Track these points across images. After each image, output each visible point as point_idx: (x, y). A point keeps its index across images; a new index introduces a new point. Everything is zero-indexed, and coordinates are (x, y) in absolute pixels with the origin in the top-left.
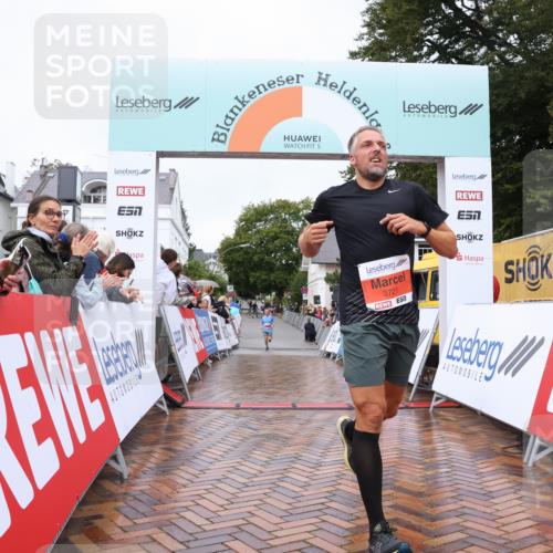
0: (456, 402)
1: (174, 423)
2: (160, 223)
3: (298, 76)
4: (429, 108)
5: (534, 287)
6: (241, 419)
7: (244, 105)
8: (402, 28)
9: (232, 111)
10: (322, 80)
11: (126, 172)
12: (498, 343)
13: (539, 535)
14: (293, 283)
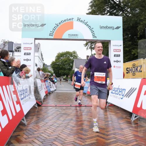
0: (113, 105)
1: (39, 110)
2: (35, 57)
3: (72, 18)
4: (107, 27)
5: (134, 75)
6: (57, 109)
7: (58, 26)
8: (100, 7)
9: (54, 27)
10: (79, 19)
11: (26, 43)
12: (125, 89)
13: (135, 139)
14: (71, 73)
